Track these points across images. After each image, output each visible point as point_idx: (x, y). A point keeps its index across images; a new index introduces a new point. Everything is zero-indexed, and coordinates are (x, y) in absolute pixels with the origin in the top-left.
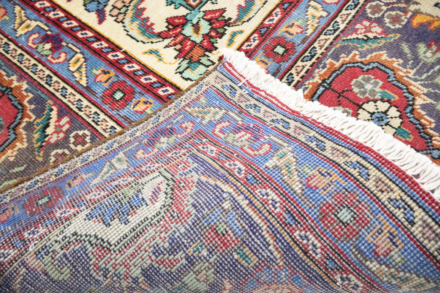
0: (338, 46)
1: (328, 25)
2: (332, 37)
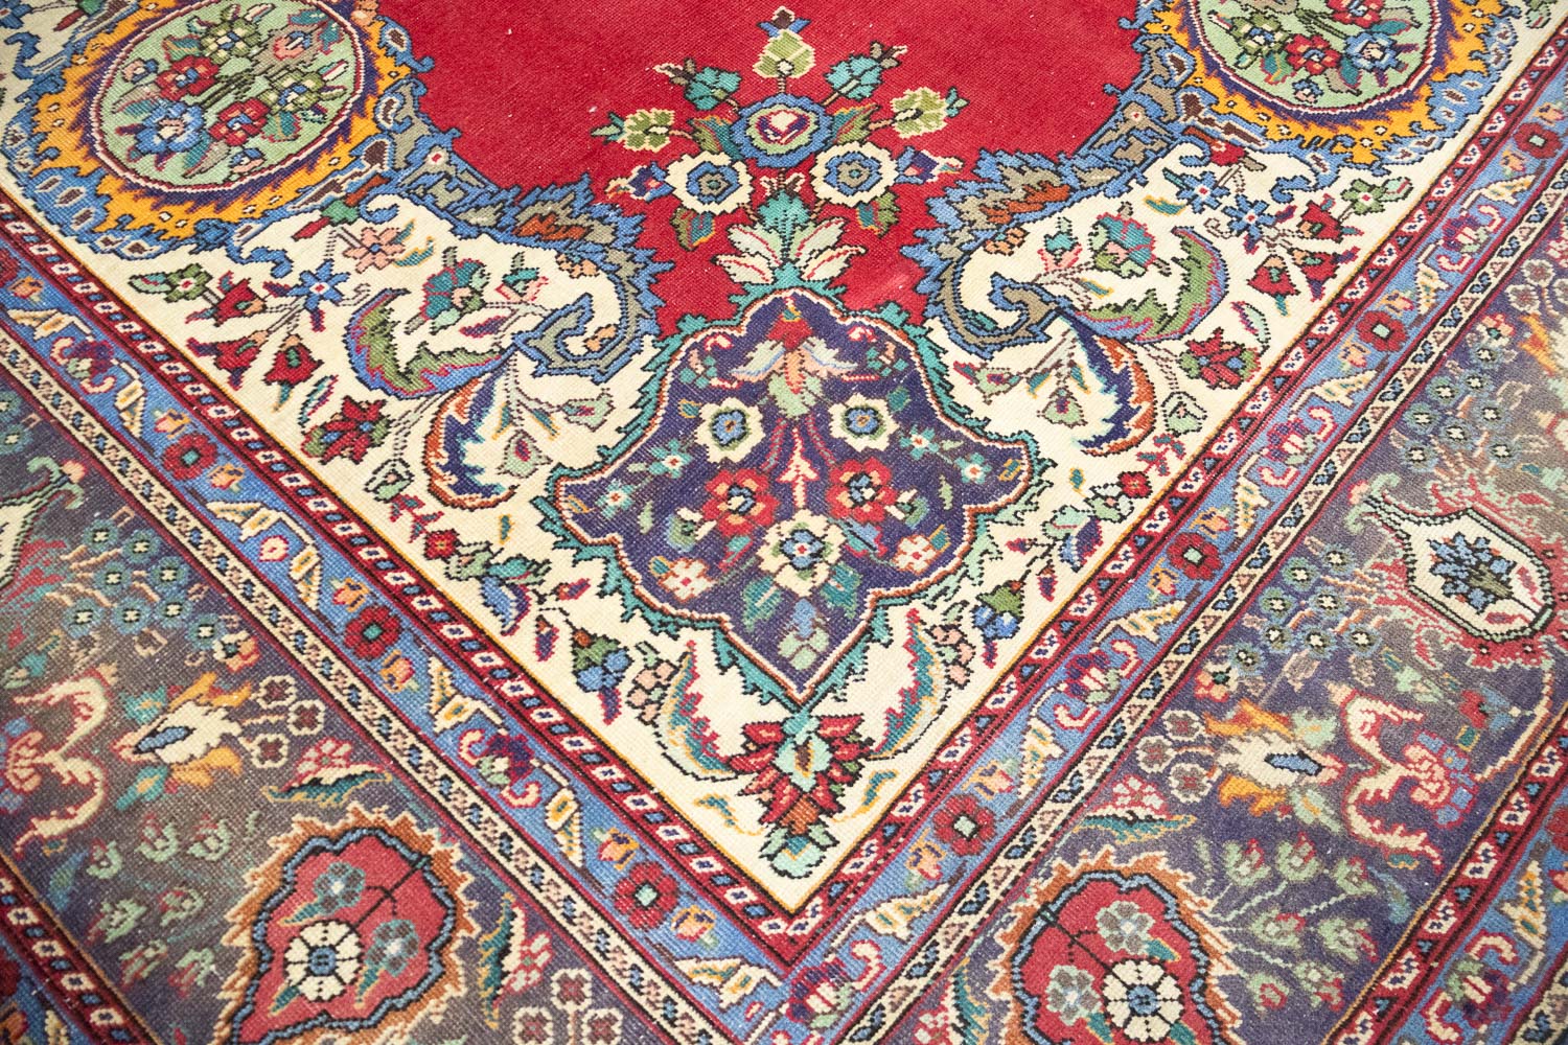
0: (1076, 830)
1: (1061, 780)
2: (1067, 808)
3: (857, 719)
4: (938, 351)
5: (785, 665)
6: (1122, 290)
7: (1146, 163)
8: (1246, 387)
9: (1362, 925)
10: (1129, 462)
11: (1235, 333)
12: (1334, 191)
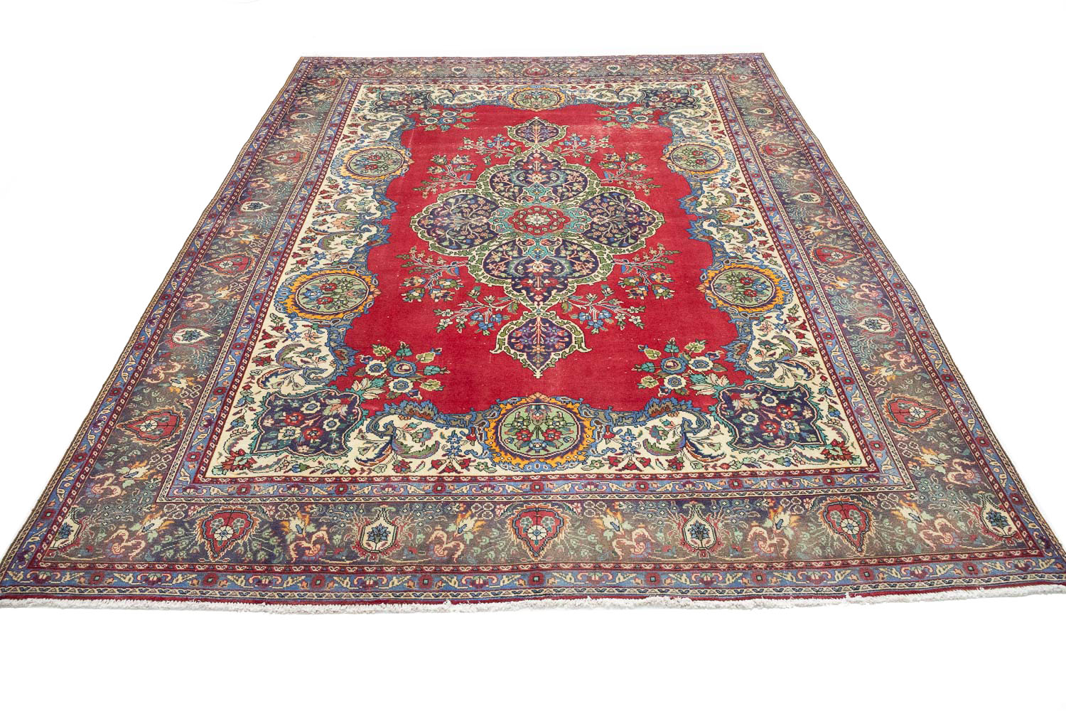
3: (256, 462)
4: (362, 424)
5: (260, 446)
6: (409, 441)
7: (455, 426)
8: (399, 474)
9: (267, 557)
10: (358, 467)
11: (413, 467)
12: (478, 460)
